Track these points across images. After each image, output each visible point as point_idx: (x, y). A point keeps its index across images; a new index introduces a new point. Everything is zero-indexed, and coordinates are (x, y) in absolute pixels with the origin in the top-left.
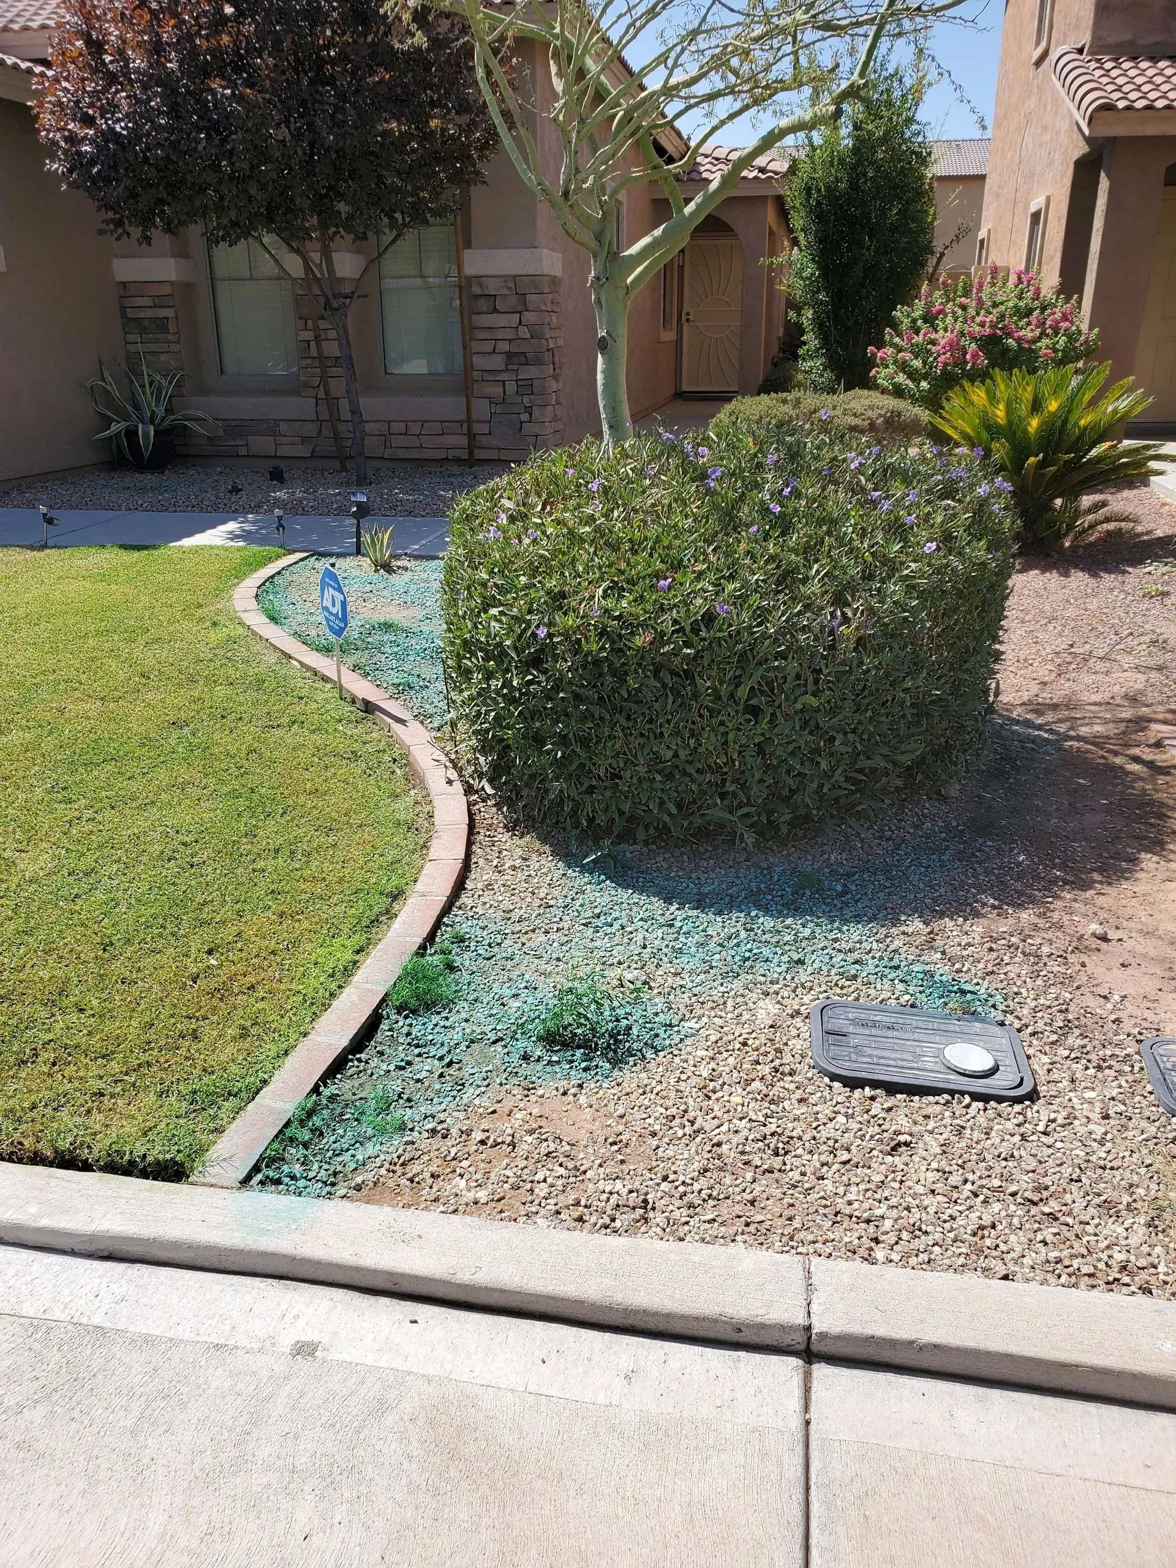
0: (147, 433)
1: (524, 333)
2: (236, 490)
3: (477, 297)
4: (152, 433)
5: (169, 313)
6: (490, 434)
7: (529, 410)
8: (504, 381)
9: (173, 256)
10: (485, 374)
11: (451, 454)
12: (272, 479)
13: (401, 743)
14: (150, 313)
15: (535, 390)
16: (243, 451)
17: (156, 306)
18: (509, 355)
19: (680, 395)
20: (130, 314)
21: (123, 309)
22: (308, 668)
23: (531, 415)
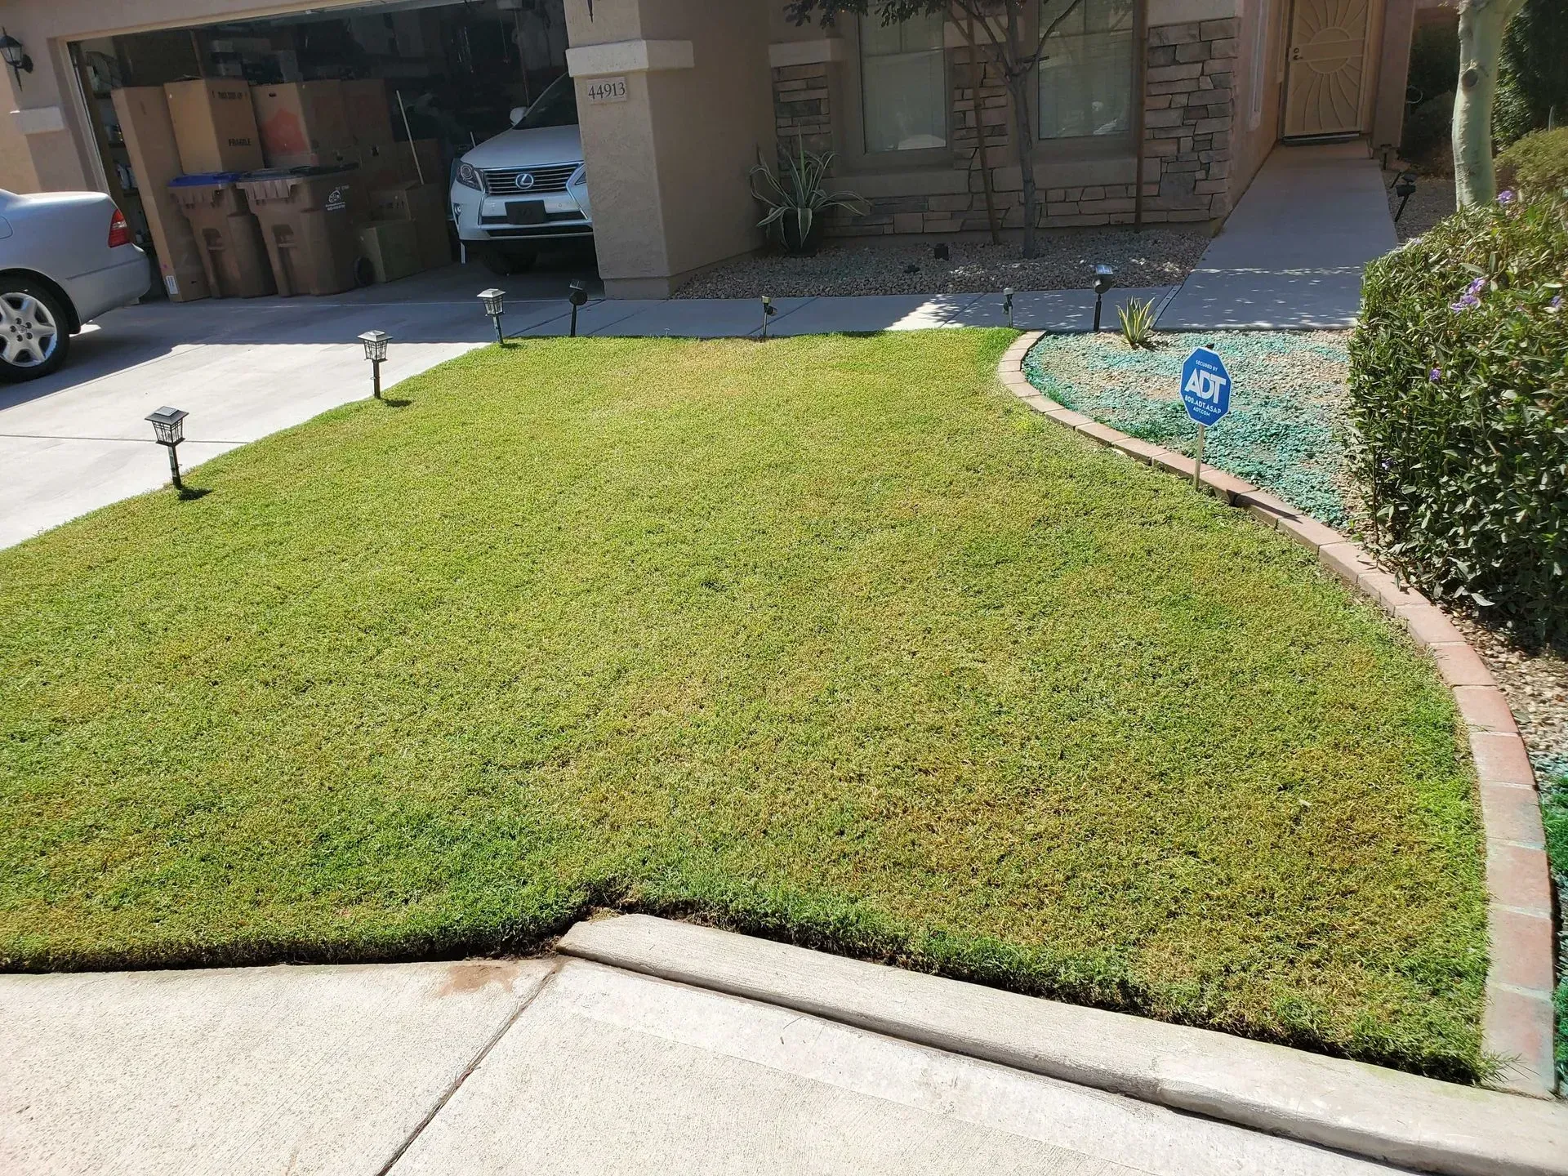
0: (805, 217)
1: (1207, 83)
2: (912, 270)
3: (1153, 49)
4: (811, 217)
5: (821, 94)
6: (1158, 196)
7: (1206, 167)
8: (1179, 139)
9: (828, 37)
10: (1156, 132)
11: (1113, 219)
12: (937, 257)
13: (1306, 542)
14: (803, 96)
15: (1215, 145)
16: (888, 230)
17: (809, 88)
18: (1187, 108)
19: (1283, 142)
20: (783, 98)
21: (776, 93)
22: (1139, 457)
23: (1208, 172)
